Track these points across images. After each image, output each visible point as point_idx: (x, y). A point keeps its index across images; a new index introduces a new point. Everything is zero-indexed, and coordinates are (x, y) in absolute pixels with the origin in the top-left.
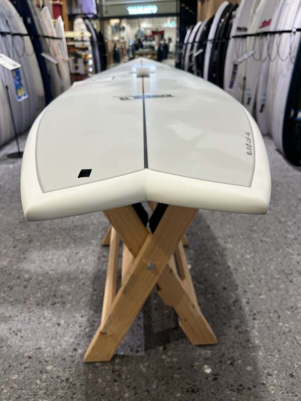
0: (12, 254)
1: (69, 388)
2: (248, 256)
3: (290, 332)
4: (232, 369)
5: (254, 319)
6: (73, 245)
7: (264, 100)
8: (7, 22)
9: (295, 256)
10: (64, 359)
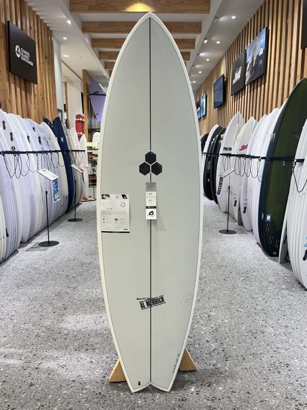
0: (53, 317)
1: (102, 398)
2: (227, 321)
3: (250, 368)
4: (209, 389)
5: (226, 360)
6: (97, 312)
7: (246, 204)
10: (97, 382)
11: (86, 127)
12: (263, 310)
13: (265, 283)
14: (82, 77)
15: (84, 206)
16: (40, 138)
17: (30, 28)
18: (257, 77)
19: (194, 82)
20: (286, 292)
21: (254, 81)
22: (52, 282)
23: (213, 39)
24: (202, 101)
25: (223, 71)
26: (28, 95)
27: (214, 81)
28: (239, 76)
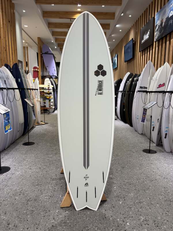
7: (167, 131)
8: (5, 81)
11: (40, 74)
14: (37, 43)
18: (166, 34)
27: (124, 45)
28: (148, 37)
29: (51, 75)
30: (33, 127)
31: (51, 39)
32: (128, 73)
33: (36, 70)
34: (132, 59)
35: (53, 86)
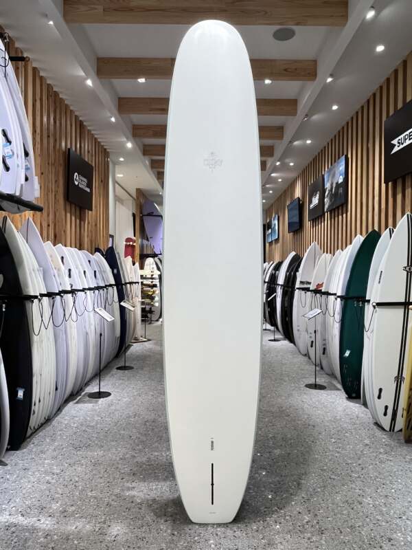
5: (322, 533)
8: (103, 276)
9: (357, 491)
11: (137, 252)
12: (359, 477)
13: (360, 447)
14: (135, 197)
15: (135, 348)
16: (95, 272)
17: (89, 152)
18: (337, 205)
19: (264, 201)
20: (385, 456)
21: (334, 209)
22: (113, 443)
23: (287, 161)
24: (273, 222)
25: (298, 193)
26: (82, 223)
27: (288, 203)
28: (317, 202)
29: (157, 253)
30: (129, 346)
31: (157, 191)
32: (293, 253)
33: (131, 243)
34: (298, 230)
35: (159, 273)
